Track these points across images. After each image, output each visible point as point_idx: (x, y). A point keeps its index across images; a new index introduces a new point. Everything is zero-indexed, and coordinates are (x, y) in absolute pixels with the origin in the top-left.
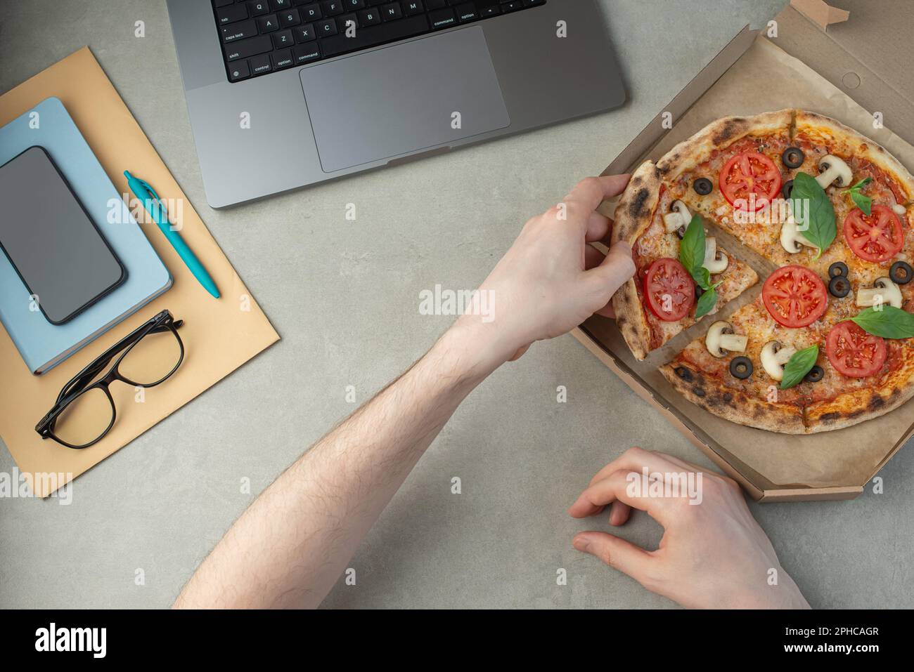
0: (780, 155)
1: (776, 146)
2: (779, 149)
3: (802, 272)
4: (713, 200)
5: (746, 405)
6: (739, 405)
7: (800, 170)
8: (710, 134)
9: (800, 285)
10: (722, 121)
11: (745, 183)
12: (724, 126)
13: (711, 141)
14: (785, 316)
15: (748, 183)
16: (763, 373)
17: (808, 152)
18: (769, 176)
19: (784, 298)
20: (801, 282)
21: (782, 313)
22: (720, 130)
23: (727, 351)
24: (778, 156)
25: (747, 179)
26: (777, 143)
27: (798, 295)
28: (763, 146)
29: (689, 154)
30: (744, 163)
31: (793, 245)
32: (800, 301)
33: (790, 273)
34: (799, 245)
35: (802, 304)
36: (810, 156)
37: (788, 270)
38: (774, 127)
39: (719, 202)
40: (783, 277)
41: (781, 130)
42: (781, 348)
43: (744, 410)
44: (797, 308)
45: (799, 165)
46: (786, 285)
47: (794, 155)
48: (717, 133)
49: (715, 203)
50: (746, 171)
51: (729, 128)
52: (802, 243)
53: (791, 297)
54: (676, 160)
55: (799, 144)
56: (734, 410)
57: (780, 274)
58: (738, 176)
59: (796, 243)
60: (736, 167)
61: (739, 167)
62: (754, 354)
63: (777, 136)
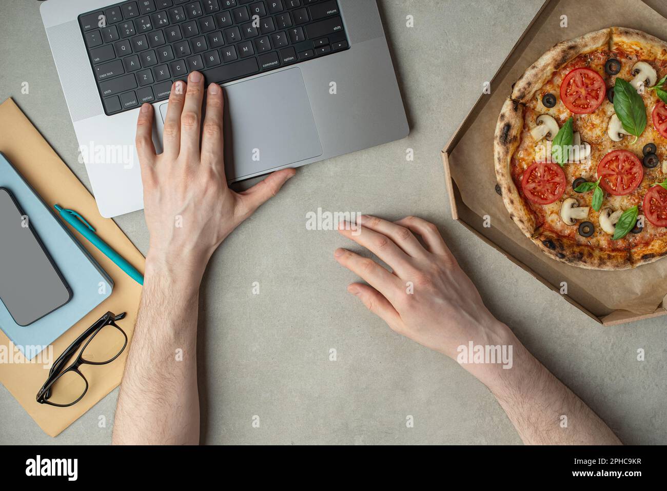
0: (603, 64)
1: (599, 59)
2: (602, 60)
3: (625, 155)
4: (557, 108)
5: (593, 259)
6: (588, 260)
7: (619, 75)
8: (552, 62)
9: (624, 164)
10: (559, 49)
11: (579, 93)
12: (561, 55)
13: (552, 67)
14: (614, 188)
15: (581, 93)
16: (601, 230)
17: (623, 60)
18: (596, 85)
19: (613, 175)
20: (625, 162)
21: (612, 187)
22: (559, 58)
23: (576, 220)
24: (602, 67)
25: (580, 90)
26: (600, 56)
27: (623, 171)
28: (589, 60)
29: (538, 80)
30: (578, 78)
31: (617, 135)
32: (624, 176)
33: (617, 157)
34: (621, 135)
35: (625, 178)
36: (625, 63)
37: (615, 154)
38: (597, 46)
39: (561, 109)
40: (612, 160)
41: (602, 47)
42: (613, 212)
43: (592, 263)
44: (622, 181)
45: (617, 72)
46: (614, 166)
47: (613, 64)
48: (556, 61)
49: (559, 110)
50: (579, 84)
51: (566, 56)
52: (623, 133)
53: (618, 174)
54: (529, 87)
55: (616, 55)
56: (584, 264)
57: (609, 158)
58: (574, 88)
59: (619, 134)
60: (572, 81)
61: (574, 81)
62: (594, 217)
63: (600, 51)
